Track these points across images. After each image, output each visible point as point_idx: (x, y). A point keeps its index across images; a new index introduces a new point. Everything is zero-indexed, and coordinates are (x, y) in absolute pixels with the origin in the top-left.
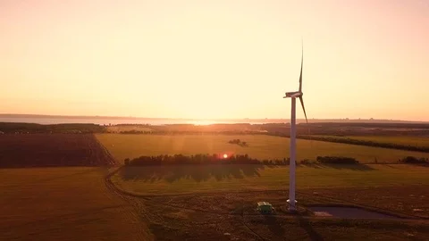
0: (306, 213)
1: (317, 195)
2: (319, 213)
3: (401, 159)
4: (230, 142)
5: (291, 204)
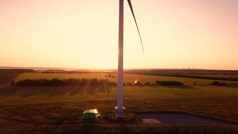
1: (149, 104)
4: (106, 76)
5: (118, 111)
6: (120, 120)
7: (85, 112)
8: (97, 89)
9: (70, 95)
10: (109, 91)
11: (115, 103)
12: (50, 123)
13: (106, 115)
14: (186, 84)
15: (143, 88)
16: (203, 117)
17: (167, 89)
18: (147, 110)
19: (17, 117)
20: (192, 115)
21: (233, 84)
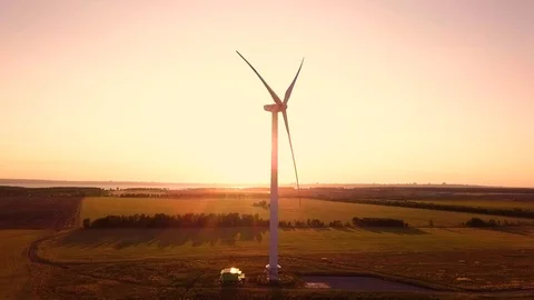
0: (290, 285)
1: (324, 261)
2: (311, 285)
3: (465, 222)
4: (255, 205)
5: (271, 271)
6: (273, 284)
7: (223, 272)
8: (239, 235)
9: (194, 245)
10: (260, 239)
11: (266, 259)
12: (177, 286)
13: (253, 278)
14: (412, 224)
15: (326, 232)
16: (398, 281)
17: (369, 234)
18: (316, 270)
19: (129, 278)
20: (383, 278)
21: (512, 225)
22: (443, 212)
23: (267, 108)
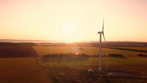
0: (105, 74)
1: (108, 67)
3: (138, 55)
4: (79, 49)
5: (99, 70)
22: (130, 51)
23: (99, 33)
